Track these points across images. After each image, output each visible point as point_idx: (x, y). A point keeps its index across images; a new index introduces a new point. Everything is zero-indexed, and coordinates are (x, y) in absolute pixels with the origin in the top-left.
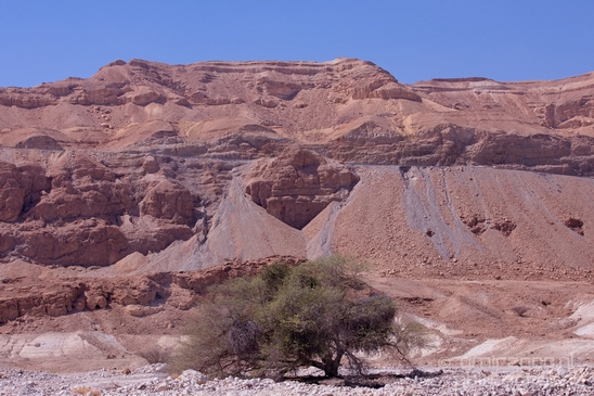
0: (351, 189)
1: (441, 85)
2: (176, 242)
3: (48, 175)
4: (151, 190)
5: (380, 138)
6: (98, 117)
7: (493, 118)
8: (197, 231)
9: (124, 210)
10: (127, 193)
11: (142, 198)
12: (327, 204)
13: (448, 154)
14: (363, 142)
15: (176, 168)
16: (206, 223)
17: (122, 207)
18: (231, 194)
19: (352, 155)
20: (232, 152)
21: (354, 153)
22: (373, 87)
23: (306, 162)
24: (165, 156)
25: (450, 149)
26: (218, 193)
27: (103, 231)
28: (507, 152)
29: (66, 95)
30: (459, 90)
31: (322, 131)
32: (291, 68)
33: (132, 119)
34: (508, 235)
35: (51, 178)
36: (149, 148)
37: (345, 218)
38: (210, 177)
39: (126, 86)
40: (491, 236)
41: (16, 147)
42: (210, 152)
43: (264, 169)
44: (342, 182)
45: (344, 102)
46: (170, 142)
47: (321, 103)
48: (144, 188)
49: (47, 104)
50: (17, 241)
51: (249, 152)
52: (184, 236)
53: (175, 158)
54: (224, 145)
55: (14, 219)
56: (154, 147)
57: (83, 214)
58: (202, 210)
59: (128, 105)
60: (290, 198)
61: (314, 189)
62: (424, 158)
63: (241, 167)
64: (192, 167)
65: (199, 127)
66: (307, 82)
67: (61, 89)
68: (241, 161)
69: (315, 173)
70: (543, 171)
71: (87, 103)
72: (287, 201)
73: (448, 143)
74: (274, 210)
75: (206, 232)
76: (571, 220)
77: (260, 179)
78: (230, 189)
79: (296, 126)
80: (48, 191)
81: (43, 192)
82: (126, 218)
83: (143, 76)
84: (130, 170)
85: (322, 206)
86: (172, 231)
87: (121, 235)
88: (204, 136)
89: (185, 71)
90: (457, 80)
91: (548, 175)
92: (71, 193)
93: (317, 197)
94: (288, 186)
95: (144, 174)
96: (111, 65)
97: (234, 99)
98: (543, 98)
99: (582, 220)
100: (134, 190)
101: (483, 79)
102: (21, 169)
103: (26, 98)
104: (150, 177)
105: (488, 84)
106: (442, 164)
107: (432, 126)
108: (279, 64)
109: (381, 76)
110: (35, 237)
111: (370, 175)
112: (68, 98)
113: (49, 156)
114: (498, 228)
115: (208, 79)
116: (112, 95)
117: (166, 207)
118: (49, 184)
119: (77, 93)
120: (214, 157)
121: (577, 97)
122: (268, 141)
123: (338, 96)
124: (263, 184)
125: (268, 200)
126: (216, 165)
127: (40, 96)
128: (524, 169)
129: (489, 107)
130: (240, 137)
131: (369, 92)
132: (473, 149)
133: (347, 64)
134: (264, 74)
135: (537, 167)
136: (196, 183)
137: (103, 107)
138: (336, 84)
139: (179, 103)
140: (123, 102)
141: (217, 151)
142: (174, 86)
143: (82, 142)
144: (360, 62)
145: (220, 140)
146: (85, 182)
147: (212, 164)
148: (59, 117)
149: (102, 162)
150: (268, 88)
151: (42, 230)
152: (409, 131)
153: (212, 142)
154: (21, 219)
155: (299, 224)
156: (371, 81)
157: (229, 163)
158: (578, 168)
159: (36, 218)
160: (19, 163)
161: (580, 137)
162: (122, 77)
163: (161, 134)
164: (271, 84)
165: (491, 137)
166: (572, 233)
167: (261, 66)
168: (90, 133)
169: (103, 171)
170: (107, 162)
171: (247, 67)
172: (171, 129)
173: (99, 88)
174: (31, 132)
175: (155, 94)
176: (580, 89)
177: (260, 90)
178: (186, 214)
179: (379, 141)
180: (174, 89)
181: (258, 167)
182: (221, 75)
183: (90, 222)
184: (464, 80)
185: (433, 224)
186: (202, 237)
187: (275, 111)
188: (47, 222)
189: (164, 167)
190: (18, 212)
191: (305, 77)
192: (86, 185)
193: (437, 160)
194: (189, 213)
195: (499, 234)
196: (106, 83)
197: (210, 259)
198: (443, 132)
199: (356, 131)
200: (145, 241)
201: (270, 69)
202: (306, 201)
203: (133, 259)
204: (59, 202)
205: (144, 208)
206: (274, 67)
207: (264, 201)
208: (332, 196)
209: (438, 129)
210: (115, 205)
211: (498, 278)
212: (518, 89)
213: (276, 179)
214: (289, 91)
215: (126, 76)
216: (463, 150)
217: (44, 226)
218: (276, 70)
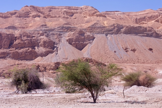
0: (93, 40)
1: (108, 13)
2: (50, 54)
3: (15, 36)
4: (42, 40)
5: (99, 27)
6: (23, 21)
7: (126, 22)
8: (55, 51)
9: (36, 46)
10: (36, 41)
11: (40, 42)
12: (87, 44)
13: (116, 31)
14: (95, 28)
15: (48, 35)
16: (57, 49)
17: (35, 45)
18: (63, 41)
19: (92, 31)
20: (61, 30)
21: (93, 31)
22: (94, 14)
23: (81, 33)
24: (45, 31)
25: (117, 30)
26: (59, 41)
27: (31, 51)
28: (131, 31)
29: (14, 15)
30: (112, 14)
31: (82, 25)
32: (71, 8)
33: (32, 21)
34: (134, 52)
35: (16, 37)
36: (40, 29)
37: (93, 48)
38: (57, 37)
39: (30, 13)
40: (130, 53)
41: (5, 29)
42: (55, 30)
43: (71, 35)
44: (91, 38)
45: (86, 17)
46: (45, 28)
47: (80, 18)
48: (40, 40)
49: (9, 17)
50: (9, 54)
51: (66, 30)
52: (52, 52)
53: (47, 32)
54: (59, 28)
55: (7, 48)
56: (41, 29)
57: (25, 46)
58: (56, 45)
59: (30, 17)
60: (78, 42)
61: (84, 40)
62: (110, 32)
63: (65, 34)
64: (52, 34)
65: (52, 24)
66: (76, 12)
67: (13, 13)
68: (64, 33)
69: (84, 36)
70: (140, 36)
71: (20, 17)
72: (77, 43)
73: (116, 29)
74: (74, 46)
75: (57, 51)
76: (150, 48)
77: (70, 37)
78: (62, 40)
79: (75, 24)
80: (16, 40)
81: (14, 41)
82: (36, 48)
83: (33, 10)
84: (36, 35)
85: (86, 45)
86: (49, 51)
87: (36, 52)
88: (53, 26)
89: (44, 9)
90: (112, 12)
91: (143, 37)
92: (22, 41)
93: (85, 42)
94: (77, 39)
95: (40, 36)
96: (25, 7)
97: (58, 16)
98: (134, 17)
99: (152, 48)
100: (38, 40)
101: (118, 11)
102: (8, 35)
103: (4, 16)
104: (42, 37)
105: (120, 13)
106: (115, 34)
107: (112, 24)
108: (68, 7)
109: (96, 11)
110: (14, 53)
111: (98, 37)
112: (15, 15)
113: (15, 31)
114: (132, 50)
115: (50, 11)
116: (26, 15)
117: (47, 45)
118: (16, 38)
119: (17, 14)
120: (57, 32)
121: (143, 16)
122: (70, 27)
123: (84, 16)
124: (71, 39)
125: (73, 43)
126: (58, 34)
127: (7, 15)
128: (135, 35)
129: (120, 19)
130: (63, 27)
131: (93, 15)
132: (123, 30)
133: (86, 7)
134: (65, 10)
135: (139, 35)
136: (54, 38)
137: (24, 18)
138: (84, 13)
139: (44, 17)
140: (29, 17)
141: (57, 30)
142: (41, 13)
143: (21, 27)
144: (90, 7)
145: (58, 27)
146: (25, 38)
147: (57, 33)
148: (13, 21)
149: (29, 33)
150: (66, 13)
151: (15, 51)
152: (106, 25)
153: (56, 28)
154: (9, 48)
155: (81, 49)
156: (93, 12)
157: (61, 33)
158: (149, 35)
159: (13, 48)
160: (8, 33)
161: (149, 27)
162: (28, 10)
163: (43, 26)
164: (67, 13)
165: (127, 27)
166: (150, 52)
167: (64, 8)
168: (23, 25)
169: (30, 35)
170: (30, 33)
171: (60, 8)
172: (45, 24)
173: (23, 13)
174: (8, 25)
175: (37, 15)
176: (143, 14)
177: (64, 14)
178: (52, 47)
179: (99, 28)
180: (42, 13)
181: (69, 34)
182: (54, 10)
183: (27, 49)
184: (113, 12)
185: (115, 49)
186: (56, 53)
187: (68, 19)
188: (16, 49)
189: (45, 34)
190: (8, 46)
191: (75, 11)
192: (26, 39)
193: (114, 33)
194: (52, 46)
195: (132, 52)
196: (25, 12)
197: (60, 58)
198: (115, 25)
199: (93, 25)
200: (42, 54)
201: (66, 8)
202: (82, 43)
203: (39, 58)
204: (19, 43)
205: (41, 45)
206: (67, 8)
207: (72, 43)
208: (89, 42)
209: (114, 25)
210: (33, 44)
211: (134, 63)
212: (127, 14)
213: (74, 38)
214: (71, 14)
215: (29, 10)
216: (120, 30)
217: (16, 50)
218: (68, 8)
